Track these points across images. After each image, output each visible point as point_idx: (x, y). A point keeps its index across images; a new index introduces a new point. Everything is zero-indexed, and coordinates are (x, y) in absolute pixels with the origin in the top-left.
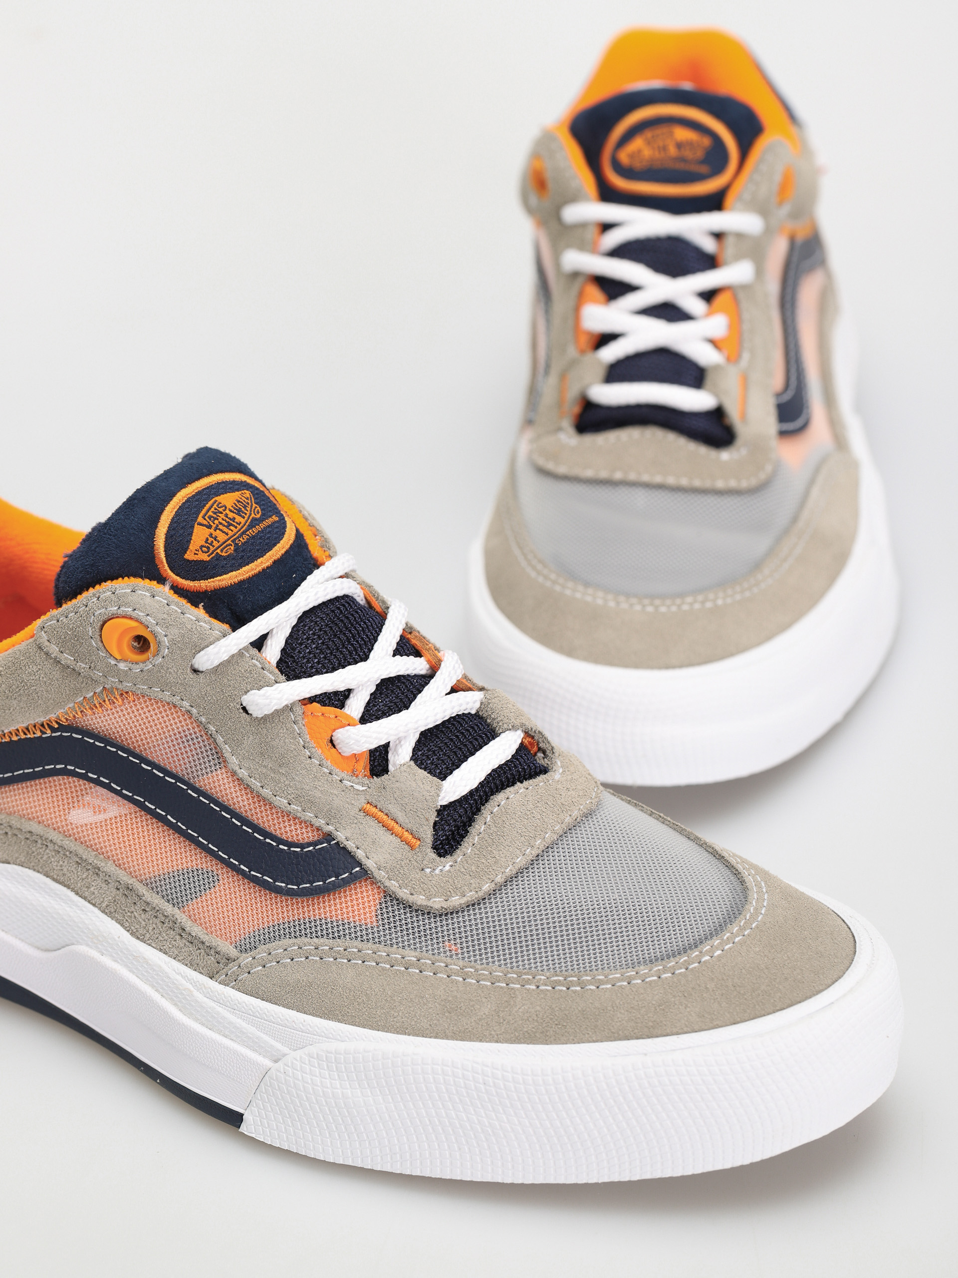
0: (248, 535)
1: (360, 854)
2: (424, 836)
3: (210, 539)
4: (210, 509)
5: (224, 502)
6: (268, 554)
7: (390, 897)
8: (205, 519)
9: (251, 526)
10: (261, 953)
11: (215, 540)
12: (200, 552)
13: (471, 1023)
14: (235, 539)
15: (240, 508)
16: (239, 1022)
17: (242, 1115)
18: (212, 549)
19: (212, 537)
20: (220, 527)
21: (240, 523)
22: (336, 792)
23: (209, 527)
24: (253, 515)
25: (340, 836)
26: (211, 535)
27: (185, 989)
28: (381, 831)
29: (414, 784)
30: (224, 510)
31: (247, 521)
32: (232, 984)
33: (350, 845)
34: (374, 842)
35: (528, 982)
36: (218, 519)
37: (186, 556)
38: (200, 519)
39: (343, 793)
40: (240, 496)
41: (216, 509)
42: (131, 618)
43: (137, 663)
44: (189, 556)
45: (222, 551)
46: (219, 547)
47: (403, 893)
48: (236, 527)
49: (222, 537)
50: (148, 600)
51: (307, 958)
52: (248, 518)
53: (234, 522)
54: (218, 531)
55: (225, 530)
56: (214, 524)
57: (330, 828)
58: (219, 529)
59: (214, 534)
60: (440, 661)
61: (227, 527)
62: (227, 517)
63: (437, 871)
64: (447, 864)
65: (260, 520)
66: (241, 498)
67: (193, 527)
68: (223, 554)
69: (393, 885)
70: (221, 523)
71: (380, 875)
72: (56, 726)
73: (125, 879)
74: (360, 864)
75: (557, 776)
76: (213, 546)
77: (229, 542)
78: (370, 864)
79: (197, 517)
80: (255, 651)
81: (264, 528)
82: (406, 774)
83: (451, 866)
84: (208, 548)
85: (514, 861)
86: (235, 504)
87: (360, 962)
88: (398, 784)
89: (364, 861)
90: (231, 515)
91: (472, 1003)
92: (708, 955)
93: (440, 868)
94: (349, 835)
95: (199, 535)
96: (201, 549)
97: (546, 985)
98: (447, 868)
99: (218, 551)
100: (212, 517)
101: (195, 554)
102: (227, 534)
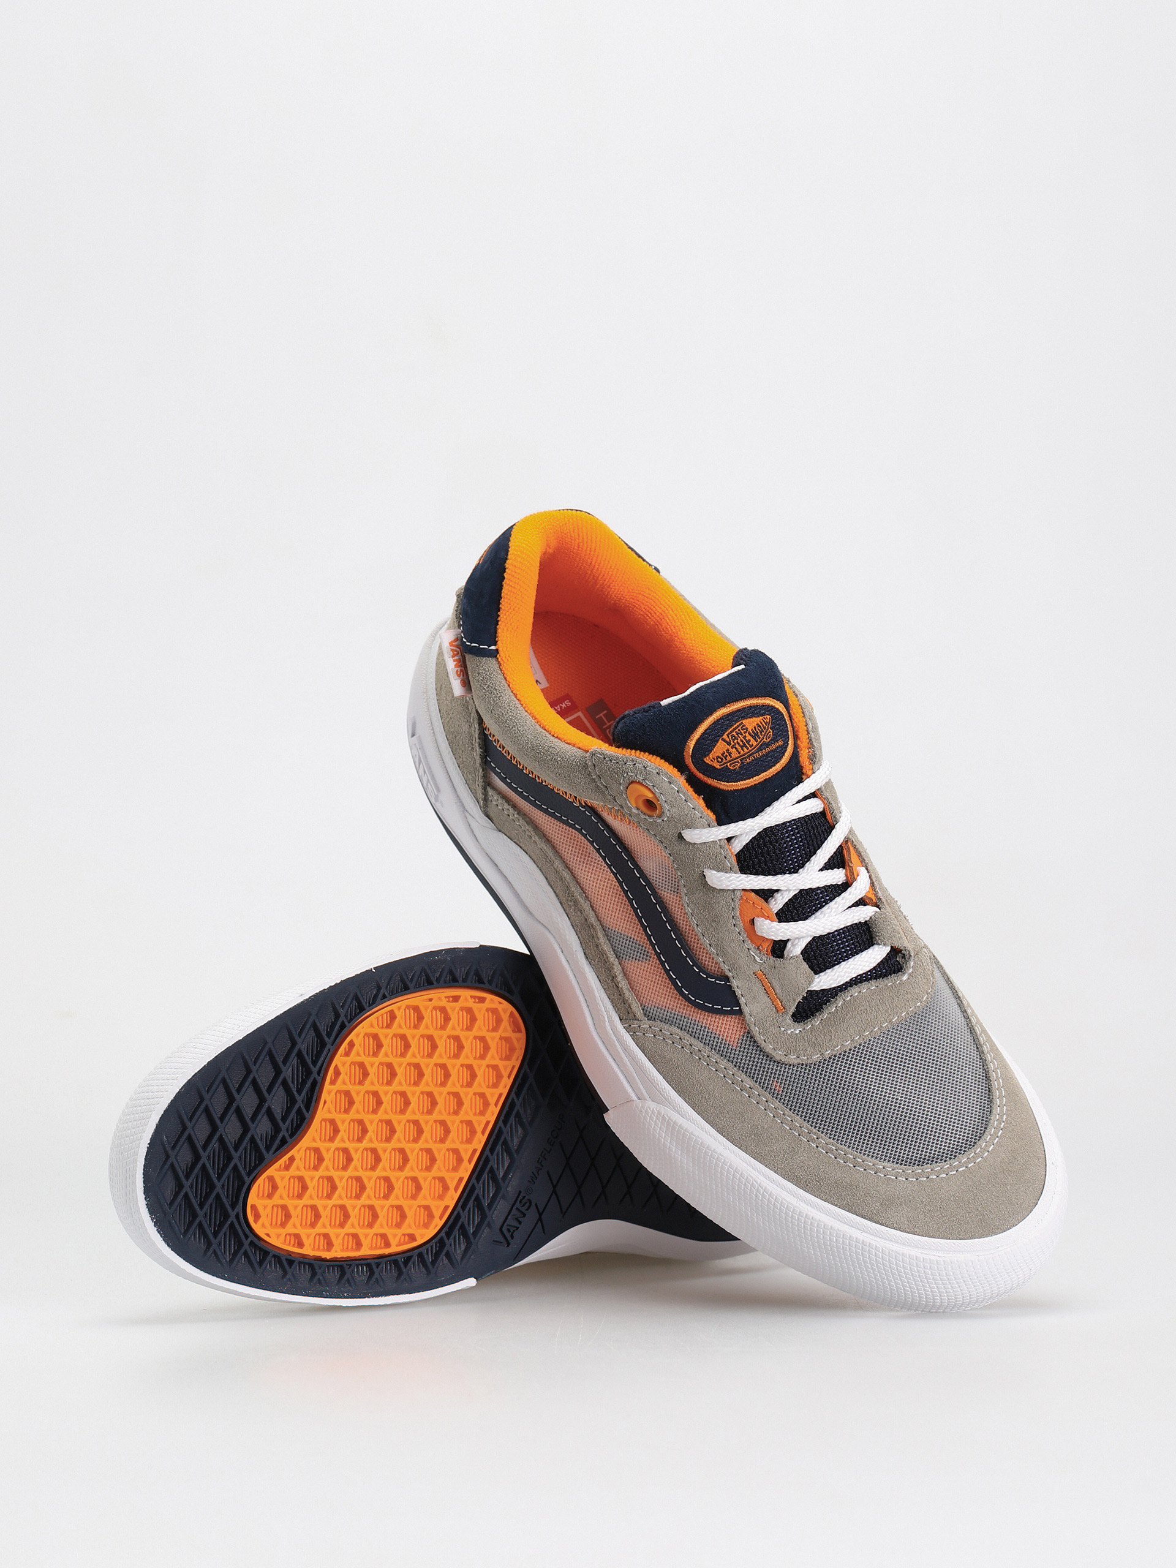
0: (754, 757)
1: (742, 1000)
2: (788, 1009)
3: (726, 753)
4: (735, 729)
5: (747, 726)
6: (763, 774)
7: (749, 1036)
8: (728, 737)
9: (760, 749)
10: (657, 1026)
11: (730, 755)
12: (716, 761)
13: (765, 1150)
14: (743, 759)
15: (757, 732)
16: (626, 1060)
17: (608, 1110)
18: (724, 761)
19: (728, 753)
20: (737, 746)
21: (752, 745)
22: (742, 956)
23: (729, 744)
24: (765, 740)
25: (734, 983)
26: (727, 750)
27: (602, 1015)
28: (762, 992)
29: (794, 975)
30: (745, 733)
31: (758, 744)
32: (631, 1033)
33: (738, 992)
34: (754, 998)
35: (813, 1140)
36: (737, 739)
37: (705, 760)
38: (725, 736)
39: (747, 958)
40: (762, 721)
41: (739, 730)
42: (649, 789)
43: (645, 814)
44: (707, 760)
45: (730, 765)
46: (730, 761)
47: (760, 1039)
48: (748, 749)
49: (735, 754)
50: (666, 784)
51: (683, 1047)
52: (760, 742)
53: (748, 744)
54: (734, 749)
55: (740, 749)
56: (733, 742)
57: (730, 974)
58: (736, 748)
59: (730, 750)
60: (855, 880)
61: (742, 747)
62: (745, 739)
63: (789, 1032)
64: (797, 1029)
65: (767, 745)
66: (761, 723)
67: (717, 741)
68: (731, 768)
69: (755, 1030)
70: (738, 743)
71: (750, 1020)
72: (584, 804)
73: (593, 920)
74: (739, 1006)
75: (905, 978)
76: (726, 760)
77: (739, 760)
78: (746, 1010)
79: (723, 734)
80: (726, 841)
81: (769, 752)
82: (792, 967)
83: (800, 1031)
84: (722, 759)
85: (843, 1043)
86: (755, 727)
87: (714, 1070)
88: (784, 970)
89: (743, 1007)
90: (748, 737)
91: (771, 1137)
92: (935, 1175)
93: (793, 1030)
94: (740, 985)
95: (720, 747)
96: (717, 759)
97: (823, 1149)
98: (797, 1032)
99: (728, 764)
100: (735, 736)
101: (711, 761)
102: (739, 753)
